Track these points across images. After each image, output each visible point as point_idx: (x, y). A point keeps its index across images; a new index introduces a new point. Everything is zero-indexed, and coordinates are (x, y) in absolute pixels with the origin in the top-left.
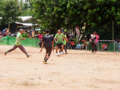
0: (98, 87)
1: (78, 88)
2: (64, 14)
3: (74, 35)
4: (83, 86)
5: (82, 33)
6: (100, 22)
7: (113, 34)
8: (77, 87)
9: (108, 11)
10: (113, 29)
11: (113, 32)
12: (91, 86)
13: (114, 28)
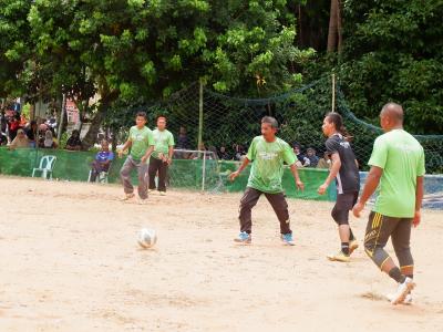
0: (132, 320)
1: (58, 320)
2: (21, 45)
3: (57, 127)
4: (77, 313)
5: (86, 121)
6: (151, 82)
7: (201, 127)
8: (56, 317)
9: (184, 41)
10: (201, 110)
11: (201, 119)
12: (106, 316)
13: (204, 106)
